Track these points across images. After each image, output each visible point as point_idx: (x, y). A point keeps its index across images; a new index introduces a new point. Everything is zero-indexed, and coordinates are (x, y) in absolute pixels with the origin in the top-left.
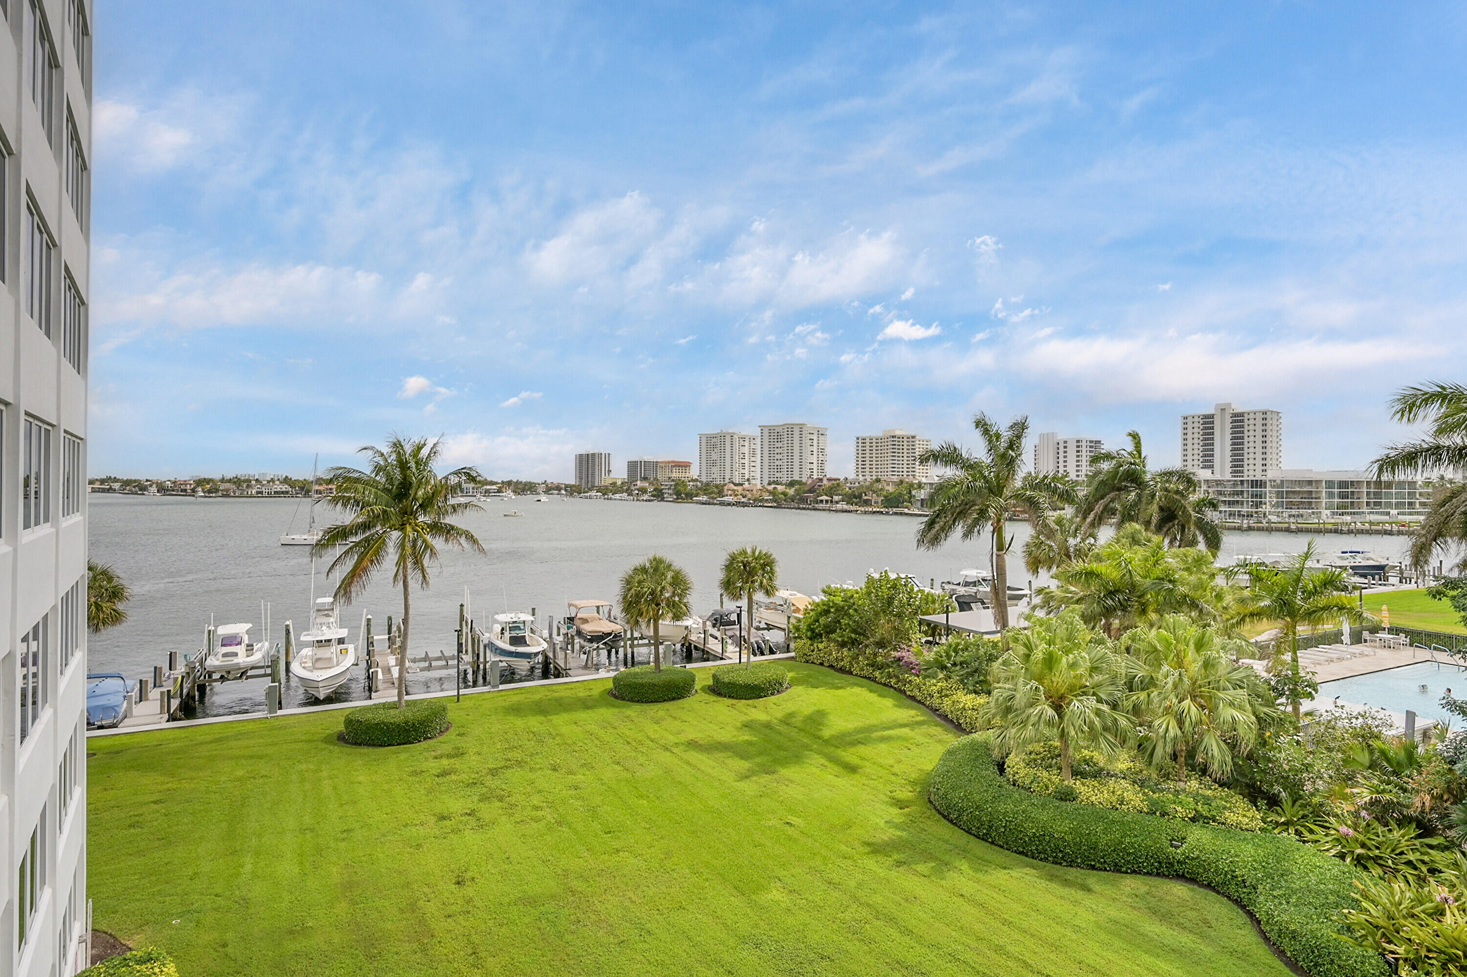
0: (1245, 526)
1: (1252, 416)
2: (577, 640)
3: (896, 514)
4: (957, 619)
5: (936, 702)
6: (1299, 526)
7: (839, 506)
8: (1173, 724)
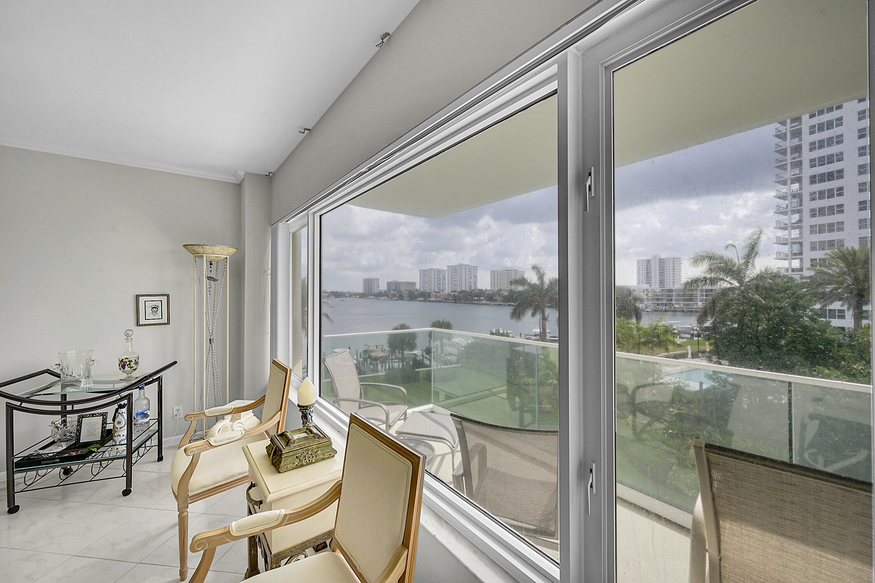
0: (664, 310)
1: (668, 260)
2: (369, 360)
3: (505, 305)
6: (688, 309)
7: (483, 302)
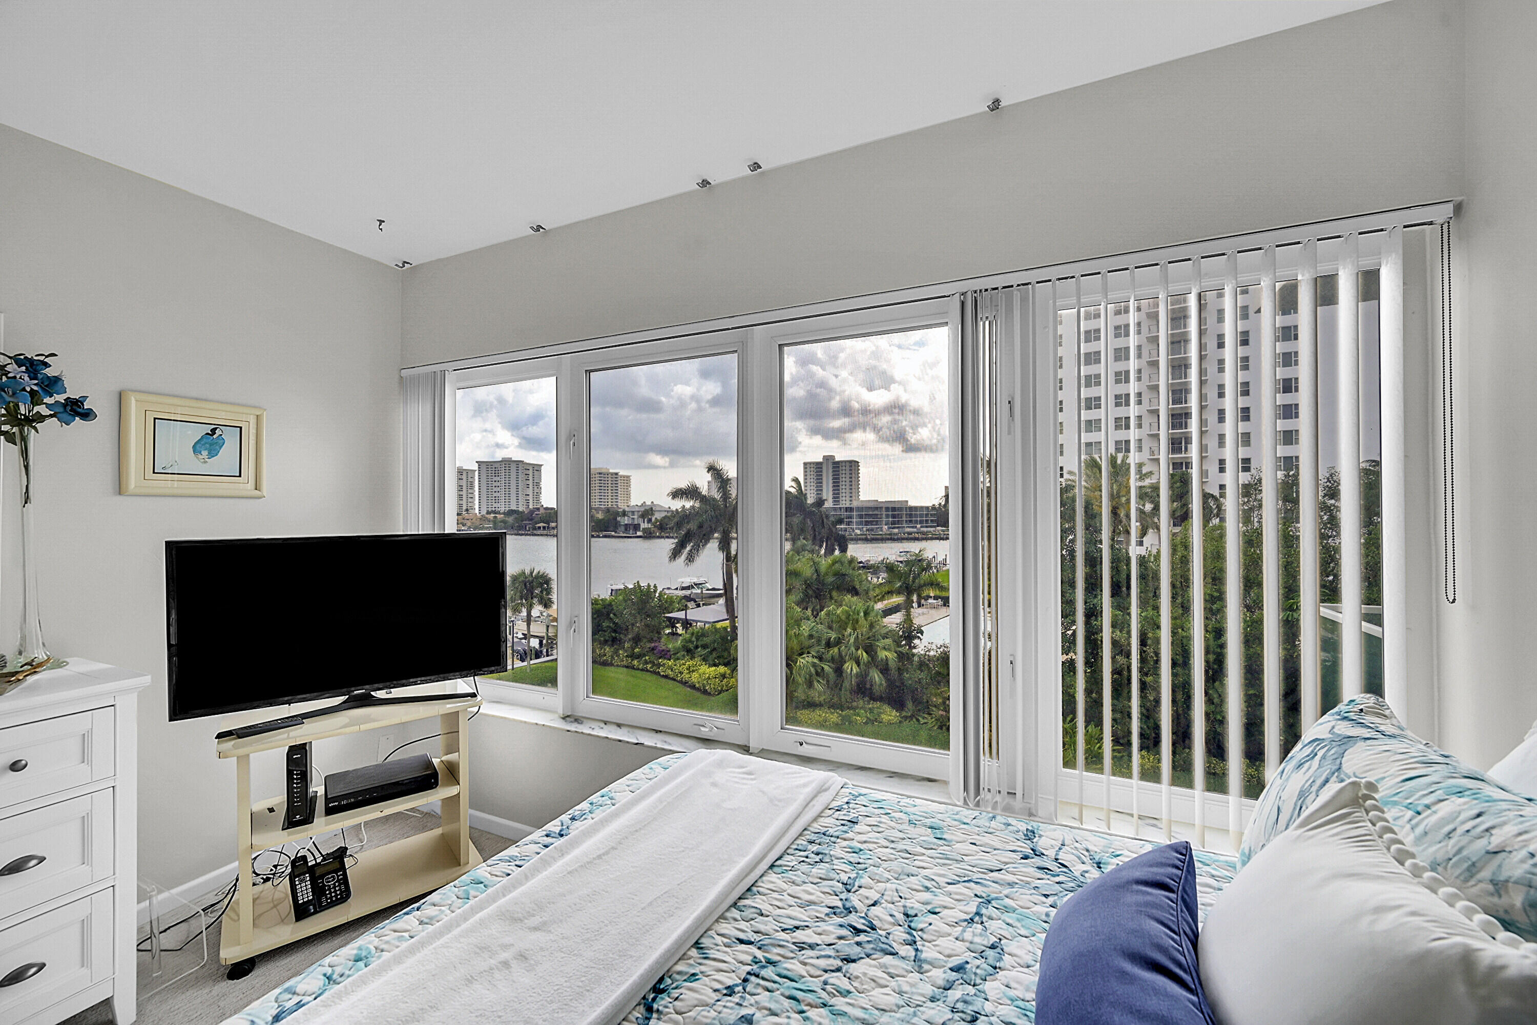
1: (843, 464)
3: (605, 536)
4: (693, 614)
5: (686, 676)
8: (855, 666)
